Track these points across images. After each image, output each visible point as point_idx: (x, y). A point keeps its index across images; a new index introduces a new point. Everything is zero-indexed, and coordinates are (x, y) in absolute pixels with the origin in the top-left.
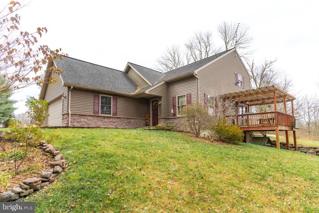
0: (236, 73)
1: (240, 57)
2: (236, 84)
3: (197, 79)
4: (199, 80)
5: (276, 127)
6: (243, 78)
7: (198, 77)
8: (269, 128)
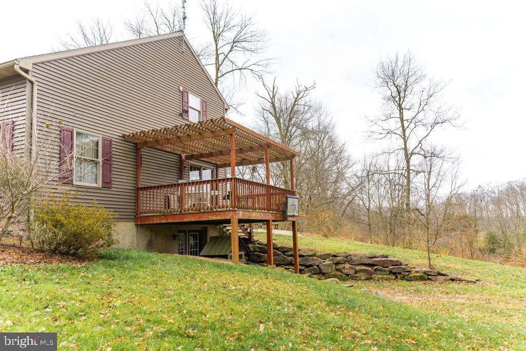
0: (181, 88)
1: (199, 56)
2: (181, 115)
3: (32, 83)
4: (35, 88)
5: (231, 212)
6: (204, 103)
7: (33, 79)
8: (220, 215)
